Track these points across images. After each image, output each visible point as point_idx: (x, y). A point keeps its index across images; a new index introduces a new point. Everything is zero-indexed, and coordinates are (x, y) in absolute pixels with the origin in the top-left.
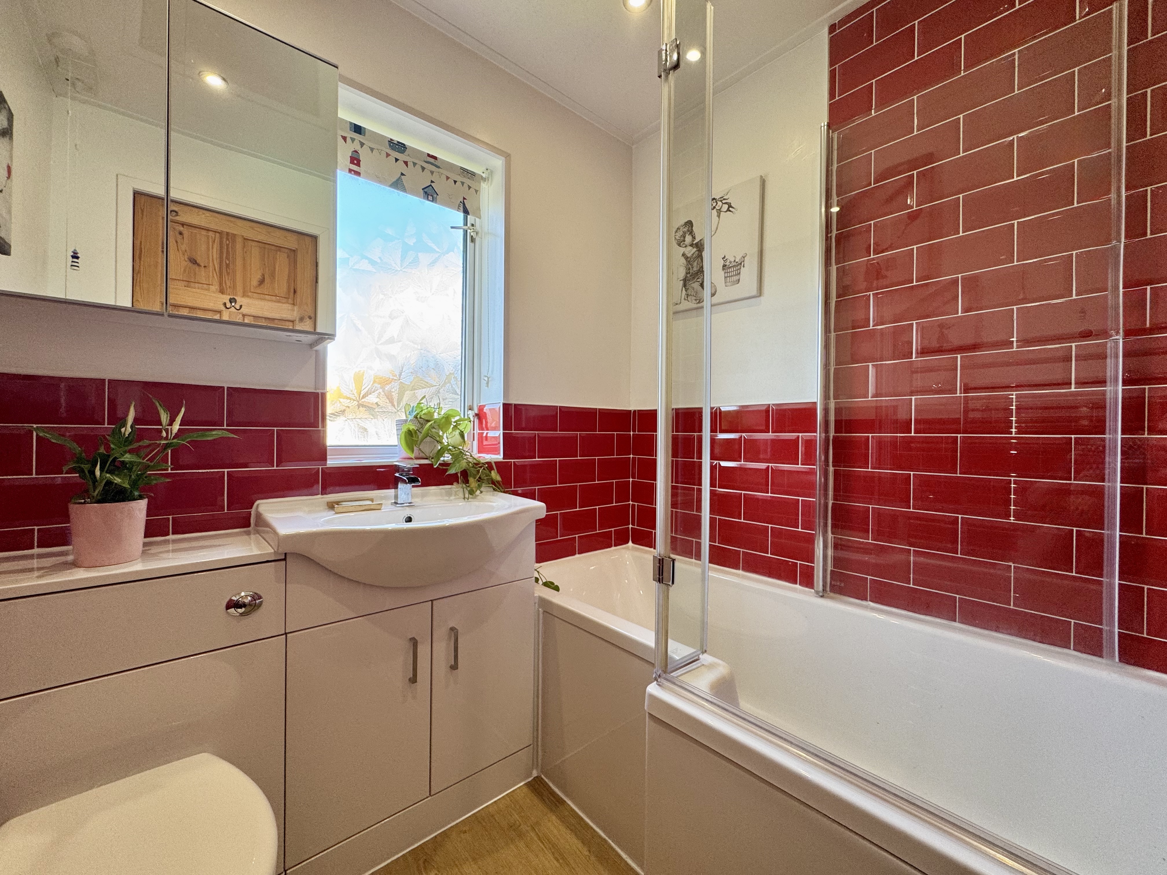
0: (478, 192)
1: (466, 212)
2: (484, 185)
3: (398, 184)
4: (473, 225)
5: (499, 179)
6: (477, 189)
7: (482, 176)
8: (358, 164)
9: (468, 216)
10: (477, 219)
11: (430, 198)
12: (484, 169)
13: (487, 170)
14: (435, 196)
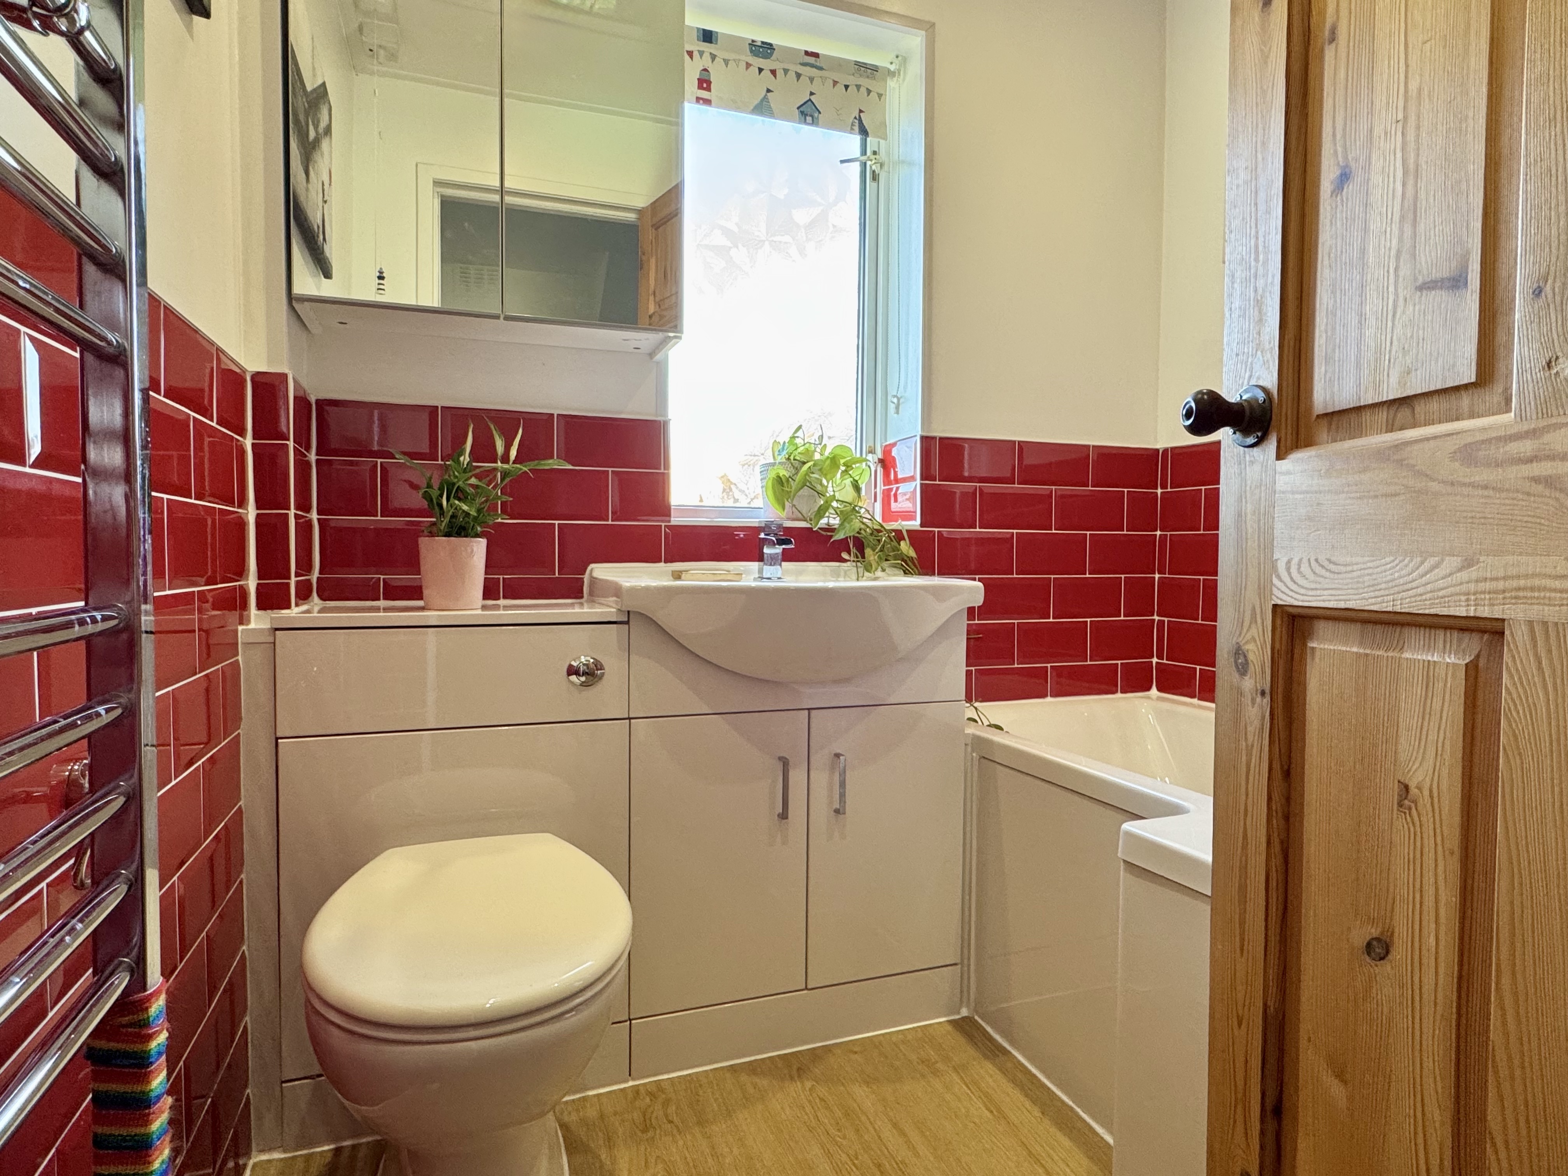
0: (883, 97)
1: (864, 132)
2: (892, 83)
3: (763, 108)
4: (875, 153)
5: (916, 68)
6: (881, 92)
7: (889, 70)
8: (708, 89)
9: (868, 139)
10: (882, 142)
11: (809, 119)
12: (891, 57)
13: (897, 57)
14: (816, 115)
